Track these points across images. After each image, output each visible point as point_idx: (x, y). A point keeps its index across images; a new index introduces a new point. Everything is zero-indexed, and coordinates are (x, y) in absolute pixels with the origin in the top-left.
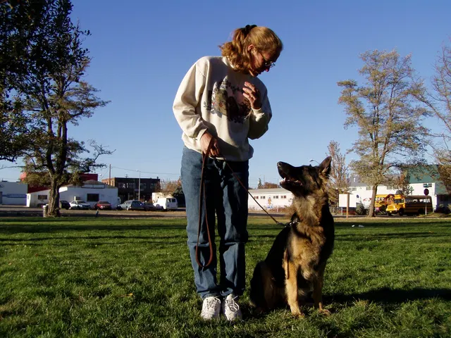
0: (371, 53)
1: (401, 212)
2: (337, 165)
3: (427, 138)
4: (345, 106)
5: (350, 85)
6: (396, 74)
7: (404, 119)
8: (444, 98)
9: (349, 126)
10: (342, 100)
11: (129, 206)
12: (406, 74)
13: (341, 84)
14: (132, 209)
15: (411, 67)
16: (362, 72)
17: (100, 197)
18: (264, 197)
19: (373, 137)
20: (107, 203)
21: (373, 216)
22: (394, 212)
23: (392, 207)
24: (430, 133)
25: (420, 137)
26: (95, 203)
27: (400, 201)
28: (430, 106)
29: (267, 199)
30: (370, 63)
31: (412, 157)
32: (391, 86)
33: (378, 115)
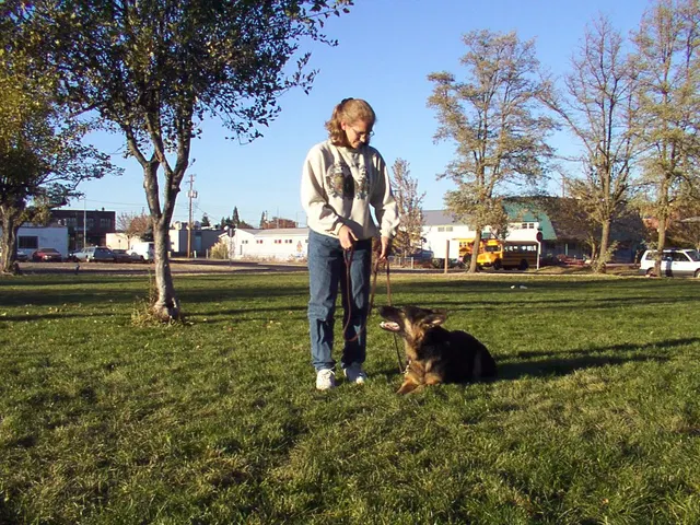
0: (479, 34)
1: (497, 265)
2: (405, 194)
3: (552, 161)
4: (438, 110)
5: (446, 79)
6: (513, 67)
7: (521, 132)
8: (583, 106)
9: (441, 141)
10: (433, 101)
11: (91, 255)
12: (527, 67)
13: (433, 78)
14: (96, 261)
15: (535, 57)
16: (465, 61)
17: (40, 241)
18: (291, 241)
19: (478, 157)
20: (54, 250)
21: (476, 271)
22: (487, 265)
23: (484, 258)
24: (555, 154)
25: (541, 159)
26: (33, 251)
27: (496, 248)
28: (566, 117)
29: (295, 243)
30: (477, 49)
31: (530, 188)
32: (505, 84)
33: (486, 126)
